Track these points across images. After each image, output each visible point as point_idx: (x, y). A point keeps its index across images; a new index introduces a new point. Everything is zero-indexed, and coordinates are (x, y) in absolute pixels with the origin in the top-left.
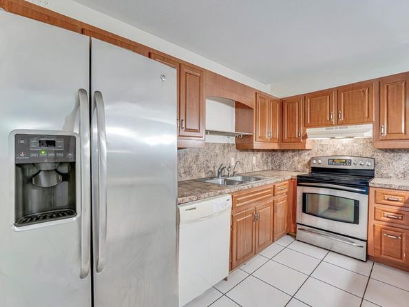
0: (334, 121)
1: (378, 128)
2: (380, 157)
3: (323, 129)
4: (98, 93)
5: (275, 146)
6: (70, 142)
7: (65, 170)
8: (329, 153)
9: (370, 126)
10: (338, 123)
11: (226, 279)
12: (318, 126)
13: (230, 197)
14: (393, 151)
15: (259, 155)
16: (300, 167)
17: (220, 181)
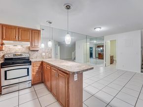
0: (17, 39)
3: (12, 42)
8: (13, 52)
9: (29, 43)
12: (10, 40)
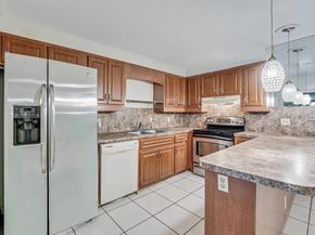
1: (243, 98)
2: (248, 117)
4: (52, 86)
5: (183, 110)
6: (38, 109)
7: (36, 122)
9: (239, 97)
10: (221, 95)
11: (136, 193)
13: (137, 141)
14: (255, 113)
15: (173, 116)
16: (200, 124)
17: (138, 133)
